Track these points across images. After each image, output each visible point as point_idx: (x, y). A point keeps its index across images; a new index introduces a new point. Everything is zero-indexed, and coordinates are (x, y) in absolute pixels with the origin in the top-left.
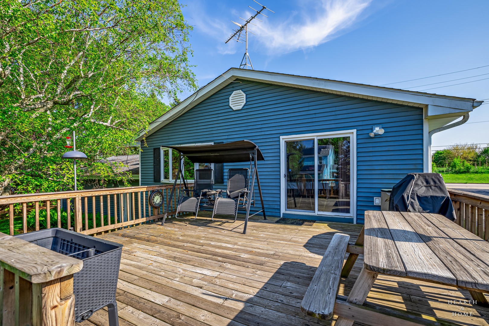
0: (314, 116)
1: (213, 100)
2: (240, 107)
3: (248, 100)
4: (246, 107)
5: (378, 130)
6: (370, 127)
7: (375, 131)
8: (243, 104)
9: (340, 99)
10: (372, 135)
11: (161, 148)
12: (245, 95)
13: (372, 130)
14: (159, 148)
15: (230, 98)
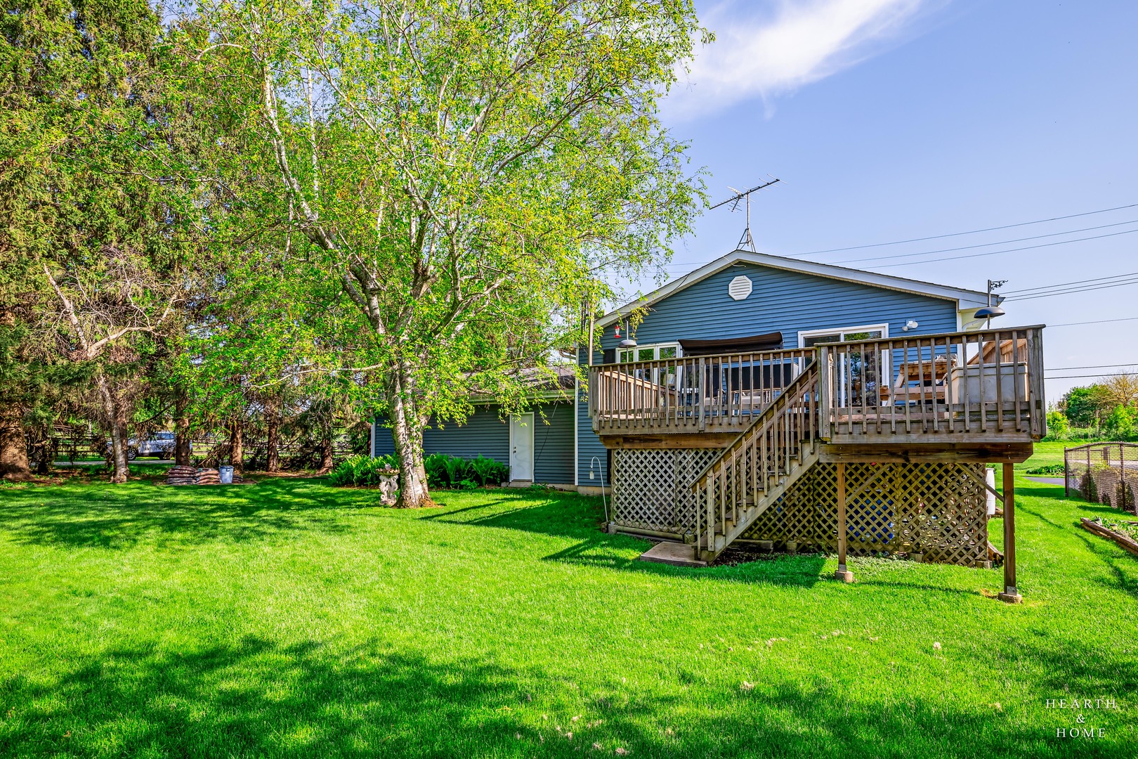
0: (840, 308)
1: (704, 286)
2: (745, 297)
3: (755, 288)
4: (751, 297)
5: (912, 324)
6: (903, 321)
7: (908, 325)
8: (749, 293)
9: (869, 290)
10: (905, 329)
11: (617, 349)
12: (751, 282)
13: (905, 323)
14: (614, 351)
15: (730, 285)
